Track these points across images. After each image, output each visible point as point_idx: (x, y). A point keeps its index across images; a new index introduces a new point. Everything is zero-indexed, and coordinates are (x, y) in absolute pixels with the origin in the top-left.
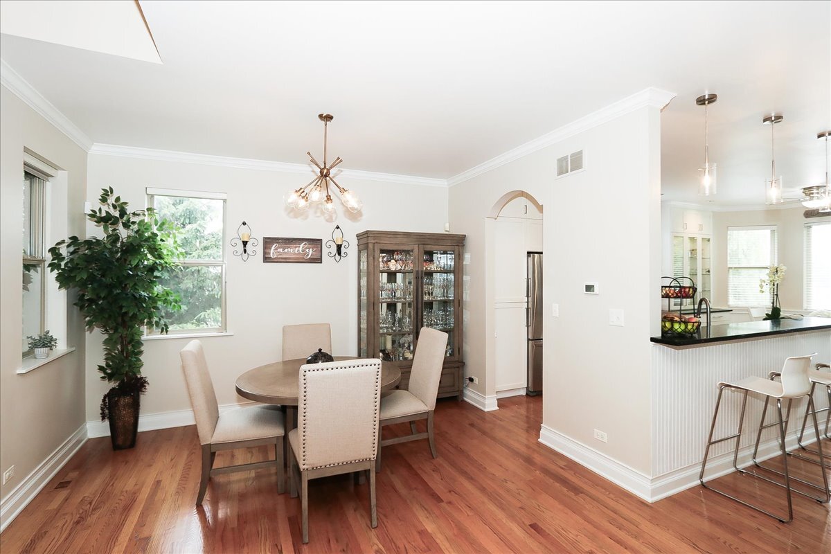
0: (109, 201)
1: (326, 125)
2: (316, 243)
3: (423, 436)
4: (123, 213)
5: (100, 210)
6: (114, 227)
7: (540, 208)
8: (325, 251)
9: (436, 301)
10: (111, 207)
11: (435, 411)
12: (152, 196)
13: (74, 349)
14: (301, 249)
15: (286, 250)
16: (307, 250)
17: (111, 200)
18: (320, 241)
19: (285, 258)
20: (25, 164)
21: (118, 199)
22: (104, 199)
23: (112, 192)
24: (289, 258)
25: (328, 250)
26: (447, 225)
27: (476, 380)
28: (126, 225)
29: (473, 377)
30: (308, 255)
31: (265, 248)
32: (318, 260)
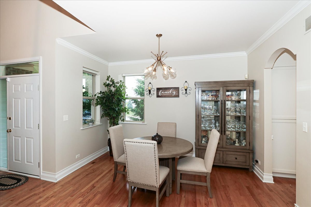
0: (109, 80)
1: (159, 39)
2: (177, 89)
3: (203, 184)
4: (113, 83)
5: (106, 82)
6: (110, 87)
7: (294, 57)
8: (180, 92)
9: (242, 116)
10: (110, 82)
11: (211, 173)
12: (124, 77)
13: (102, 124)
14: (170, 92)
15: (165, 92)
16: (173, 92)
17: (110, 79)
18: (178, 88)
19: (165, 96)
20: (83, 70)
21: (112, 79)
22: (108, 79)
23: (110, 77)
24: (166, 96)
25: (182, 92)
26: (247, 76)
27: (260, 162)
28: (114, 87)
29: (258, 160)
30: (173, 94)
31: (157, 92)
32: (177, 96)
